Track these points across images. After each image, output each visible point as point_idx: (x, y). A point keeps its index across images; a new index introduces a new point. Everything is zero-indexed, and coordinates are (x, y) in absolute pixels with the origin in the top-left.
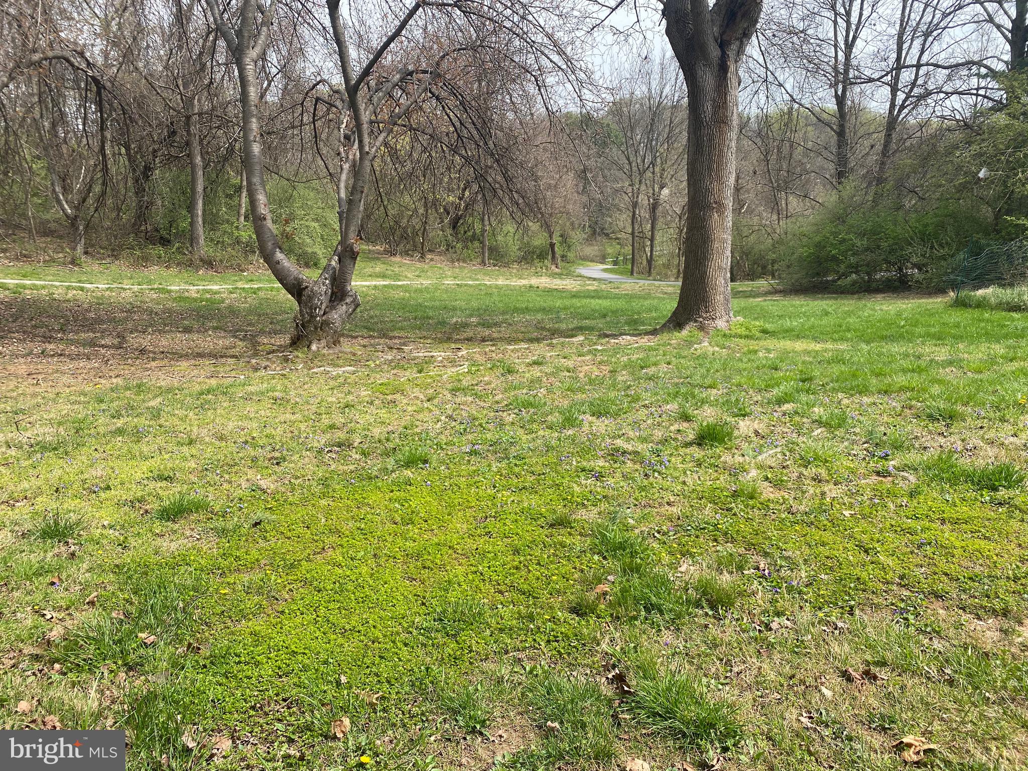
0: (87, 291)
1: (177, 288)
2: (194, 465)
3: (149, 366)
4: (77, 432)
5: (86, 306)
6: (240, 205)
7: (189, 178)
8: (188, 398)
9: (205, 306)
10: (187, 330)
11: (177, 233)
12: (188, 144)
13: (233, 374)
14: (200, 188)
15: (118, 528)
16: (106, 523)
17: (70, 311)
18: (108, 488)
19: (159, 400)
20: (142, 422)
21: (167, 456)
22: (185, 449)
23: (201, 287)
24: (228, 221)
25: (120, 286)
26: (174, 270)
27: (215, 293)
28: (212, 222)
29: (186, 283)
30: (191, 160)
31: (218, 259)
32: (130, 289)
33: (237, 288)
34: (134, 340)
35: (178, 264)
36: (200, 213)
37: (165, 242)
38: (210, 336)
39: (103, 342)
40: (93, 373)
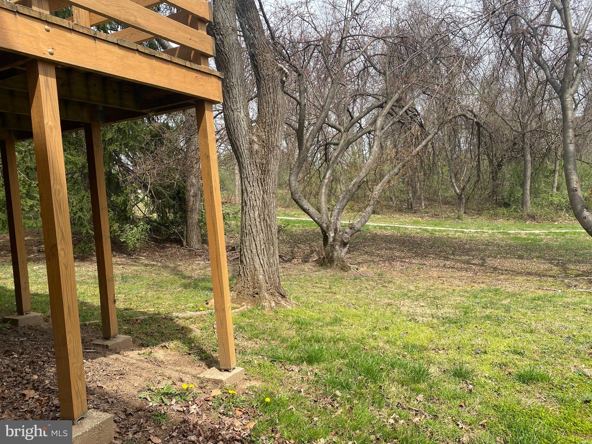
0: (465, 233)
1: (514, 232)
2: (536, 348)
3: (499, 278)
4: (465, 314)
5: (464, 241)
6: (554, 182)
7: (523, 168)
8: (526, 301)
9: (530, 243)
10: (520, 257)
11: (514, 200)
12: (523, 149)
13: (553, 288)
14: (529, 173)
15: (494, 380)
16: (487, 375)
17: (457, 244)
18: (485, 353)
19: (509, 300)
20: (500, 313)
21: (518, 338)
22: (528, 335)
23: (528, 232)
24: (545, 192)
25: (482, 230)
26: (512, 222)
27: (537, 235)
28: (535, 193)
29: (519, 229)
30: (524, 159)
31: (538, 215)
32: (487, 232)
33: (551, 232)
34: (490, 262)
35: (514, 218)
36: (528, 188)
37: (507, 205)
38: (535, 262)
39: (474, 262)
40: (470, 280)
